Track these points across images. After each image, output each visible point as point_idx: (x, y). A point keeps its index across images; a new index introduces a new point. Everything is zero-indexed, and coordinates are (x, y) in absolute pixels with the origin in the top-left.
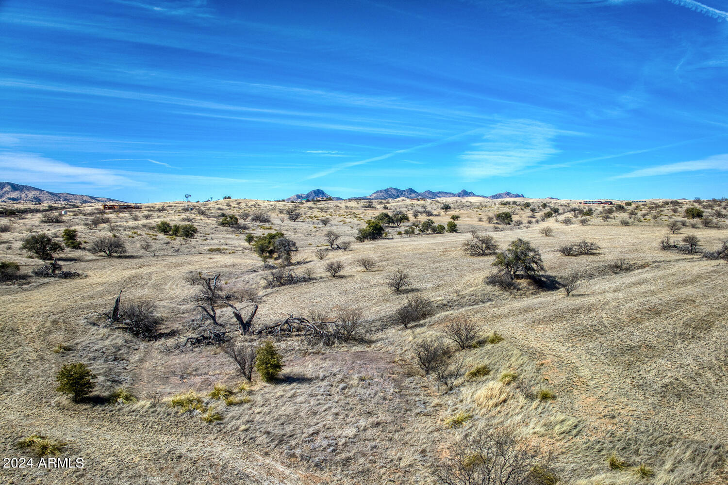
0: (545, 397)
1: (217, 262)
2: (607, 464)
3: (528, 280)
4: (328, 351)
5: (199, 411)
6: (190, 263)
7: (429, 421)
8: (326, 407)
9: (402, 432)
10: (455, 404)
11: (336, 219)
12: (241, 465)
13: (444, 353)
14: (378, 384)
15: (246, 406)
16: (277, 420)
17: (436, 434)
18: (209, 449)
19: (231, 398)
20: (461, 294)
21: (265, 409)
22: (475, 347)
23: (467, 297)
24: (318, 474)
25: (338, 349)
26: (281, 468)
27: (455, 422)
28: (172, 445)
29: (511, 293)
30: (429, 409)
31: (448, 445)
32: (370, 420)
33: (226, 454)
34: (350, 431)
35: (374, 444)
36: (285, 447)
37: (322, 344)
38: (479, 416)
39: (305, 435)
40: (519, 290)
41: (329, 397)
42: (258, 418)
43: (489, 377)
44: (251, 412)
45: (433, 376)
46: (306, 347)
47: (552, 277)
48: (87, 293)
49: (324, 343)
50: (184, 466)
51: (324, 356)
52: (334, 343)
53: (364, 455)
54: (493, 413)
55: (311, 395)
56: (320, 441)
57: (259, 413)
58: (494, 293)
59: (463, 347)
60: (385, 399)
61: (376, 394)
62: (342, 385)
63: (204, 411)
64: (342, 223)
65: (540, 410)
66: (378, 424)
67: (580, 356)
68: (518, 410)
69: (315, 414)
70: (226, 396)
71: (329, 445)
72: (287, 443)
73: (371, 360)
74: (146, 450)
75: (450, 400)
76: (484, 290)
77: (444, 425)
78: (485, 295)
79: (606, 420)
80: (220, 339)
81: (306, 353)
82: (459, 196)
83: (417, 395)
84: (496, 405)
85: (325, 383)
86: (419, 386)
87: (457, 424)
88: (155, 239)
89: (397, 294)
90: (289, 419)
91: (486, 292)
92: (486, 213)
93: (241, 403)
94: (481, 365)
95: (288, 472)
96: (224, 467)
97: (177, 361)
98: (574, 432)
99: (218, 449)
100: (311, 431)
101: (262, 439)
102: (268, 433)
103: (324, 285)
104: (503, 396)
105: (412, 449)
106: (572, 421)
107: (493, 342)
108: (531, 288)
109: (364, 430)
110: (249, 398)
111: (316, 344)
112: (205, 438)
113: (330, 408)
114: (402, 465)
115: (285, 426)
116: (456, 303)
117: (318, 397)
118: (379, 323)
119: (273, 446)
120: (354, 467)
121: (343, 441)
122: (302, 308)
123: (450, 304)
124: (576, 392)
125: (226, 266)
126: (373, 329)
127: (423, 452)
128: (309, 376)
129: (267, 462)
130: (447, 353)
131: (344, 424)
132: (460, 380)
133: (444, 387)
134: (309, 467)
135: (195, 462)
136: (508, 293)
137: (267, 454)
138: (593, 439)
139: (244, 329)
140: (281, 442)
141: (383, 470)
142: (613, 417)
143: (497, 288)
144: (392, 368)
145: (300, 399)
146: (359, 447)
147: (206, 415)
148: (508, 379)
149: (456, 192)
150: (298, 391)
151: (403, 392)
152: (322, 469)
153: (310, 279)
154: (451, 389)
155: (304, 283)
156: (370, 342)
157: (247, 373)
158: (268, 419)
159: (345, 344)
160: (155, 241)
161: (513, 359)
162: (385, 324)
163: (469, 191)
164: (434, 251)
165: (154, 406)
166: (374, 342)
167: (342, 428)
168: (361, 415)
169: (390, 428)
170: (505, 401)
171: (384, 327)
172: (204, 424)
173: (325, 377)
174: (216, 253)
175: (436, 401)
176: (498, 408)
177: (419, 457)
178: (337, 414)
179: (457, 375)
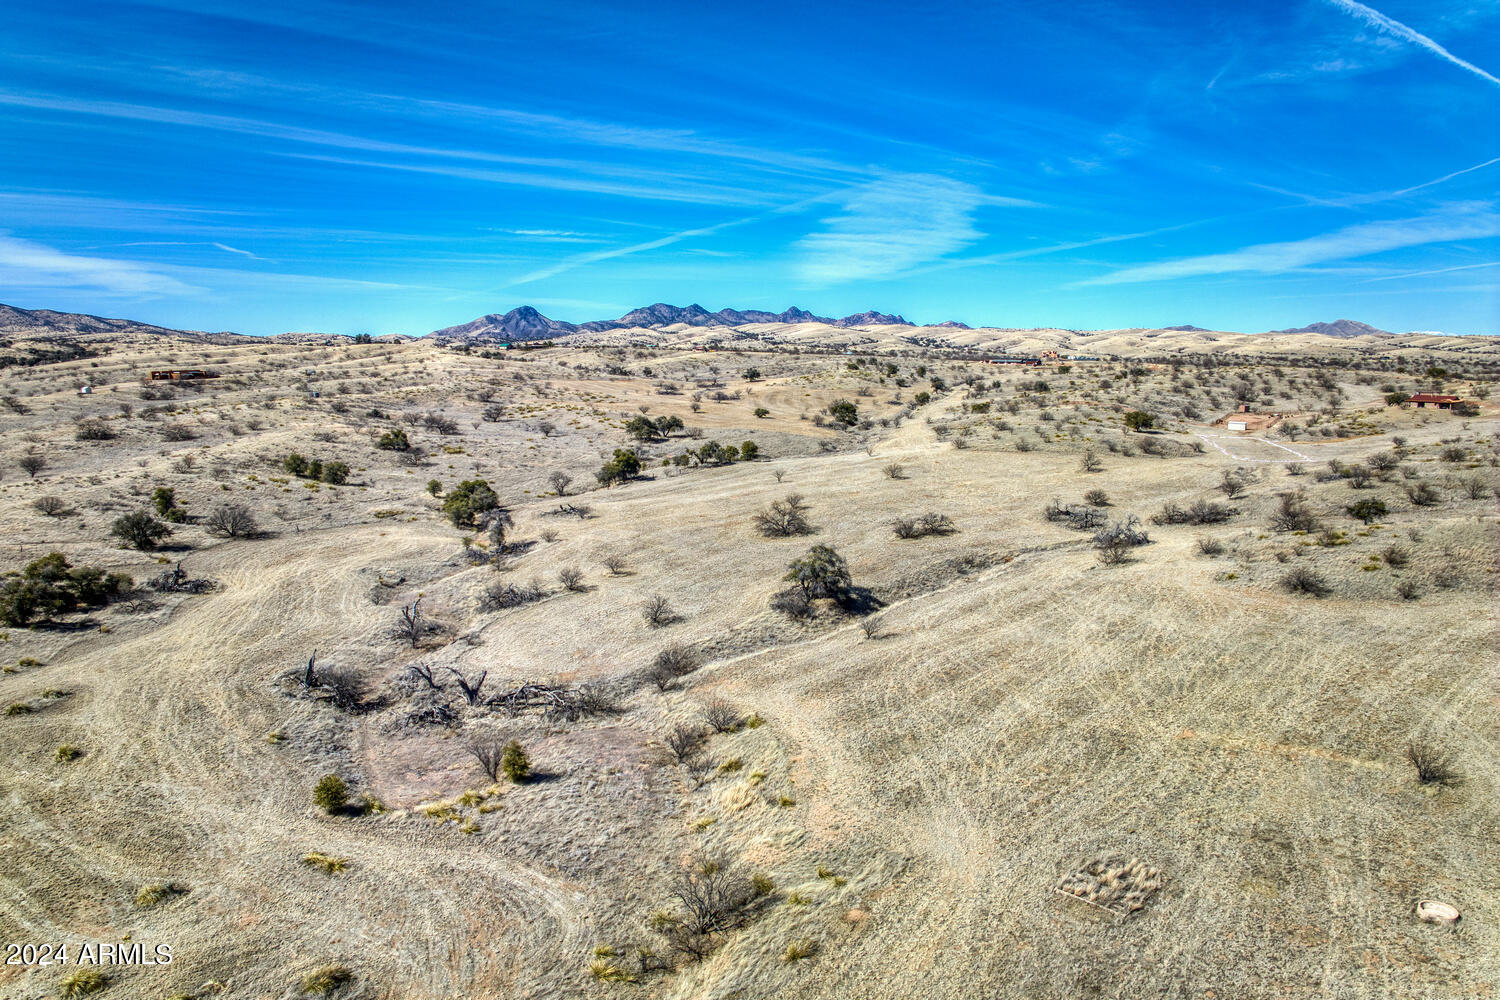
0: (785, 803)
1: (393, 544)
2: (817, 874)
3: (830, 600)
4: (572, 728)
5: (456, 822)
6: (356, 548)
7: (676, 823)
8: (577, 812)
9: (649, 838)
10: (703, 804)
11: (565, 418)
12: (507, 876)
13: (701, 736)
14: (628, 777)
15: (499, 813)
16: (532, 828)
17: (680, 839)
18: (476, 861)
19: (484, 806)
20: (735, 628)
21: (519, 817)
22: (733, 731)
23: (743, 634)
24: (575, 882)
25: (583, 726)
26: (543, 878)
27: (700, 826)
28: (442, 859)
29: (803, 625)
30: (678, 811)
31: (690, 851)
32: (620, 825)
33: (493, 866)
34: (601, 839)
35: (622, 852)
36: (544, 858)
37: (564, 720)
38: (722, 820)
39: (561, 844)
40: (815, 618)
41: (579, 800)
42: (514, 828)
43: (741, 773)
44: (505, 820)
45: (684, 767)
46: (547, 724)
47: (865, 590)
48: (242, 624)
49: (568, 718)
50: (460, 879)
51: (569, 737)
52: (578, 717)
53: (614, 864)
54: (736, 818)
55: (561, 798)
56: (574, 851)
57: (514, 821)
58: (780, 625)
59: (720, 730)
60: (634, 798)
61: (625, 792)
62: (591, 783)
63: (461, 821)
64: (573, 427)
65: (777, 818)
66: (628, 829)
67: (833, 754)
68: (758, 816)
69: (567, 820)
70: (478, 804)
71: (583, 855)
72: (544, 853)
73: (621, 742)
74: (420, 865)
75: (698, 799)
76: (766, 621)
77: (690, 828)
78: (766, 629)
79: (830, 831)
80: (448, 717)
81: (547, 733)
82: (784, 321)
83: (667, 793)
84: (740, 809)
85: (573, 780)
86: (670, 779)
87: (701, 828)
88: (288, 491)
89: (655, 627)
90: (543, 828)
91: (769, 624)
92: (819, 390)
93: (494, 810)
94: (734, 758)
95: (549, 881)
96: (494, 879)
97: (405, 749)
98: (798, 843)
99: (484, 862)
100: (565, 839)
101: (522, 850)
102: (526, 844)
103: (558, 607)
104: (749, 800)
105: (658, 856)
106: (801, 831)
107: (753, 725)
108: (832, 613)
109: (614, 837)
110: (500, 804)
111: (558, 719)
112: (469, 850)
113: (581, 812)
114: (647, 872)
115: (540, 835)
116: (727, 644)
117: (569, 800)
118: (630, 682)
119: (532, 856)
120: (606, 876)
121: (595, 850)
122: (535, 656)
123: (719, 646)
124: (815, 799)
125: (411, 554)
126: (624, 690)
127: (667, 858)
128: (556, 771)
129: (530, 872)
130: (703, 736)
131: (596, 832)
132: (710, 776)
133: (693, 782)
134: (567, 877)
135: (467, 875)
136: (797, 625)
137: (528, 865)
138: (811, 850)
139: (471, 698)
140: (539, 852)
141: (630, 878)
142: (838, 828)
143: (785, 616)
144: (643, 753)
145: (551, 803)
146: (611, 855)
147: (464, 826)
148: (756, 779)
149: (779, 311)
150: (548, 792)
151: (654, 789)
152: (578, 879)
153: (540, 596)
154: (701, 785)
155: (530, 604)
156: (620, 712)
157: (492, 770)
158: (523, 827)
159: (591, 718)
160: (289, 494)
161: (767, 752)
162: (639, 680)
163: (802, 310)
164: (712, 523)
165: (410, 816)
166: (624, 712)
167: (593, 836)
168: (610, 819)
169: (639, 834)
170: (749, 805)
171: (636, 687)
172: (464, 835)
173: (573, 771)
174: (388, 521)
175: (685, 801)
176: (742, 813)
177: (662, 864)
178: (588, 820)
179: (708, 766)
